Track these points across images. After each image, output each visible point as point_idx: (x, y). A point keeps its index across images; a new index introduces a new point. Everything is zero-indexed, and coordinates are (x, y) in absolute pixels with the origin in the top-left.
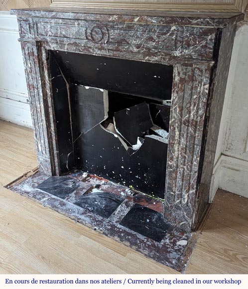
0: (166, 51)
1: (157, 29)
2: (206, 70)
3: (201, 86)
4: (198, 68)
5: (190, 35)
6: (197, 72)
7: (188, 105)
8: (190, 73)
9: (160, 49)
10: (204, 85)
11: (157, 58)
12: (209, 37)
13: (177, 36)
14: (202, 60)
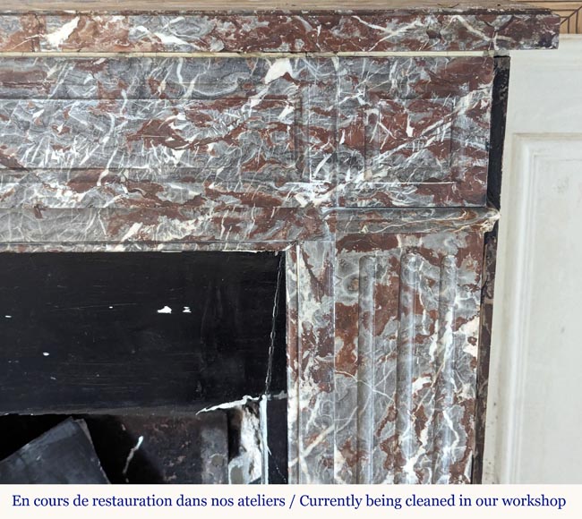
0: (248, 189)
1: (188, 78)
2: (461, 255)
3: (443, 329)
4: (425, 253)
5: (372, 96)
6: (416, 267)
7: (390, 429)
8: (385, 280)
9: (212, 178)
10: (460, 322)
11: (189, 227)
12: (466, 102)
13: (299, 109)
14: (442, 210)
